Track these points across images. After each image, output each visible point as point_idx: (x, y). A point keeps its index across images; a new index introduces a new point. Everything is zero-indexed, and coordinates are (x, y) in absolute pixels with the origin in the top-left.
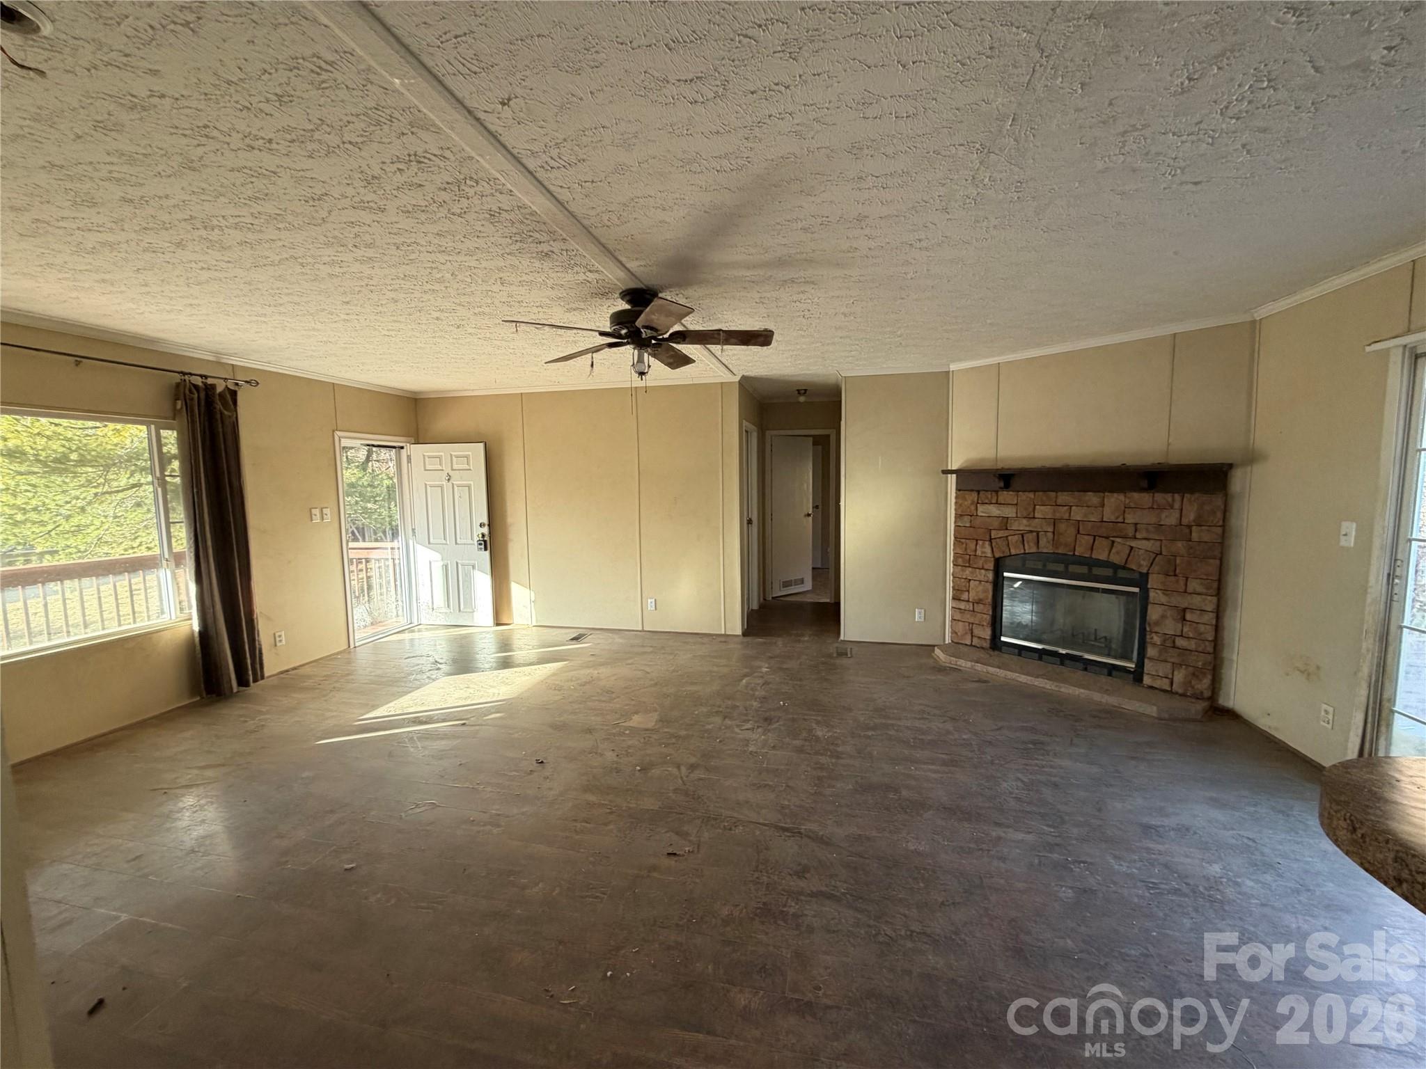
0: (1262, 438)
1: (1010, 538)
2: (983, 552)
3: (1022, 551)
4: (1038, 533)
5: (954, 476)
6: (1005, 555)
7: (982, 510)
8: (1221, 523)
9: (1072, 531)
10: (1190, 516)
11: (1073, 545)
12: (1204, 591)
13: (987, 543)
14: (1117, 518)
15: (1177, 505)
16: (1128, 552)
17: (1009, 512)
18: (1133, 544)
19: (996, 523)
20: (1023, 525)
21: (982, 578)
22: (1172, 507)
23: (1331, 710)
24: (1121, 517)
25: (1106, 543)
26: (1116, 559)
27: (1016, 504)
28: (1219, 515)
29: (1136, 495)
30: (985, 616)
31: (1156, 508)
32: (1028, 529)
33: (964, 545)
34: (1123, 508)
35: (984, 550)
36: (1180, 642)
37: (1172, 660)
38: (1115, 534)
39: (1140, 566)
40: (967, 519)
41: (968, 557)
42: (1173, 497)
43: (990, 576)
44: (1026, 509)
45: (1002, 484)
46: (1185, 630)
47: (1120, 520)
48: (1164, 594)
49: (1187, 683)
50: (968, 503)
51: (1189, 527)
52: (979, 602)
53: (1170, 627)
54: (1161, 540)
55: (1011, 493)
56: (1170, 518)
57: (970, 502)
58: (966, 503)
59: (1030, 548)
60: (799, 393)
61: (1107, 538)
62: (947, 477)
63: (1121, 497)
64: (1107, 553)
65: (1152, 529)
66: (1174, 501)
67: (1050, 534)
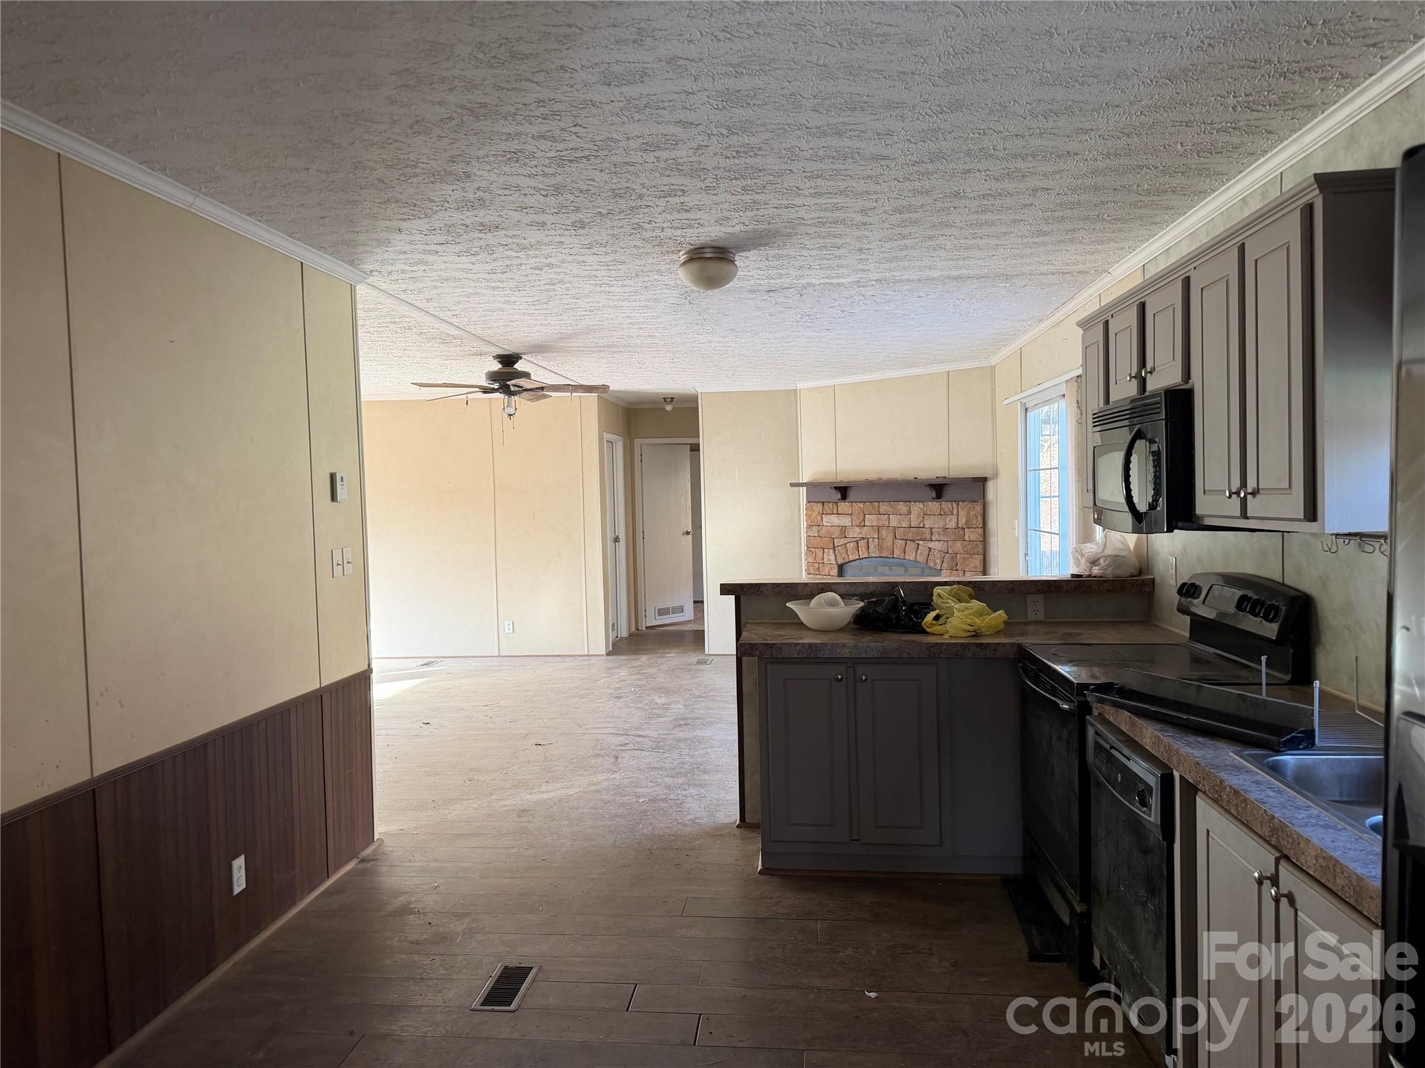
0: (1001, 457)
1: (848, 545)
2: (829, 560)
3: (857, 557)
4: (868, 539)
5: (805, 488)
6: (845, 561)
7: (826, 520)
8: (981, 525)
9: (890, 536)
10: (963, 520)
11: (892, 548)
13: (831, 551)
14: (919, 524)
15: (955, 512)
16: (927, 552)
17: (846, 521)
18: (931, 545)
19: (837, 533)
20: (855, 533)
22: (952, 514)
24: (922, 523)
25: (913, 545)
27: (851, 514)
28: (980, 519)
29: (929, 504)
31: (942, 514)
32: (860, 536)
33: (814, 554)
34: (922, 515)
35: (829, 557)
38: (919, 538)
39: (936, 563)
40: (815, 529)
41: (817, 565)
42: (952, 504)
44: (858, 518)
45: (839, 496)
47: (922, 525)
50: (815, 514)
51: (963, 529)
54: (947, 541)
55: (847, 504)
56: (951, 522)
57: (817, 513)
60: (665, 401)
61: (913, 541)
62: (799, 490)
63: (921, 505)
64: (914, 553)
65: (941, 532)
66: (953, 508)
67: (876, 540)
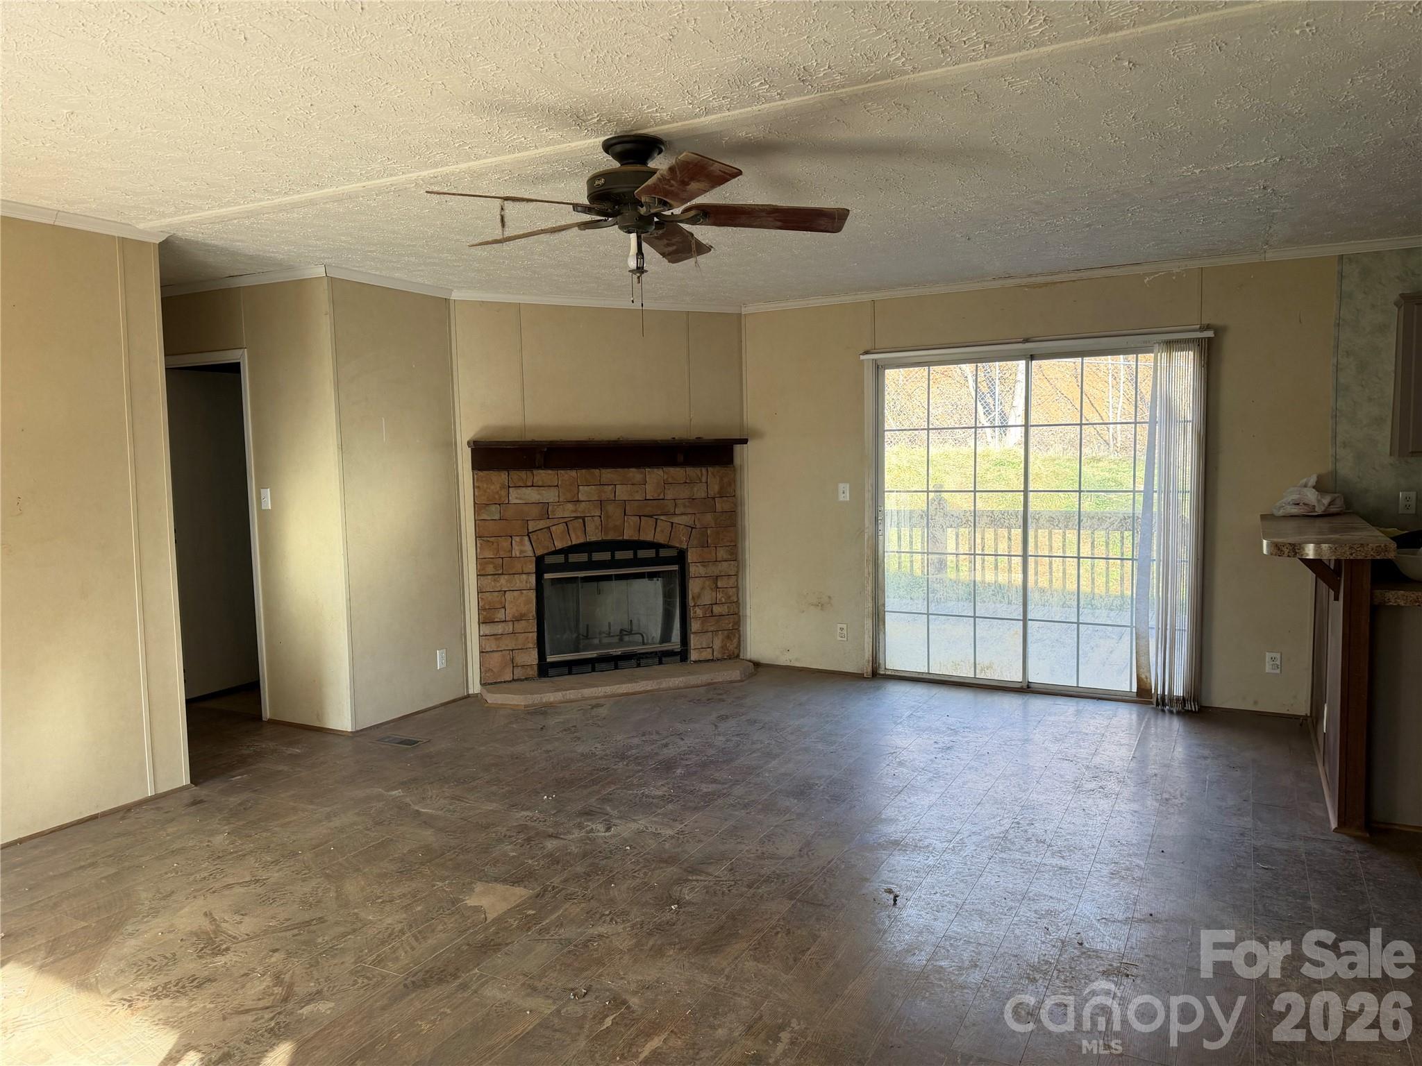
0: (754, 416)
1: (553, 529)
2: (521, 552)
3: (568, 543)
4: (583, 518)
7: (515, 496)
8: (734, 494)
9: (619, 512)
10: (713, 489)
11: (621, 528)
12: (729, 557)
13: (525, 538)
14: (659, 496)
15: (704, 479)
16: (670, 529)
17: (550, 496)
18: (676, 520)
19: (535, 511)
20: (568, 511)
21: (523, 586)
22: (700, 480)
23: (845, 626)
24: (662, 494)
25: (651, 521)
26: (660, 539)
27: (557, 486)
28: (733, 486)
29: (672, 470)
30: (531, 634)
31: (689, 482)
32: (572, 515)
33: (495, 544)
34: (663, 484)
35: (523, 548)
36: (717, 609)
37: (712, 629)
38: (659, 512)
39: (681, 542)
40: (492, 508)
41: (501, 560)
42: (700, 470)
43: (533, 579)
44: (569, 491)
46: (719, 597)
47: (661, 497)
48: (702, 566)
49: (724, 647)
51: (714, 499)
52: (518, 618)
53: (707, 599)
54: (695, 514)
55: (551, 471)
56: (700, 492)
57: (495, 485)
58: (492, 487)
59: (577, 537)
61: (651, 516)
63: (660, 472)
64: (652, 532)
65: (687, 504)
66: (702, 475)
67: (597, 519)
